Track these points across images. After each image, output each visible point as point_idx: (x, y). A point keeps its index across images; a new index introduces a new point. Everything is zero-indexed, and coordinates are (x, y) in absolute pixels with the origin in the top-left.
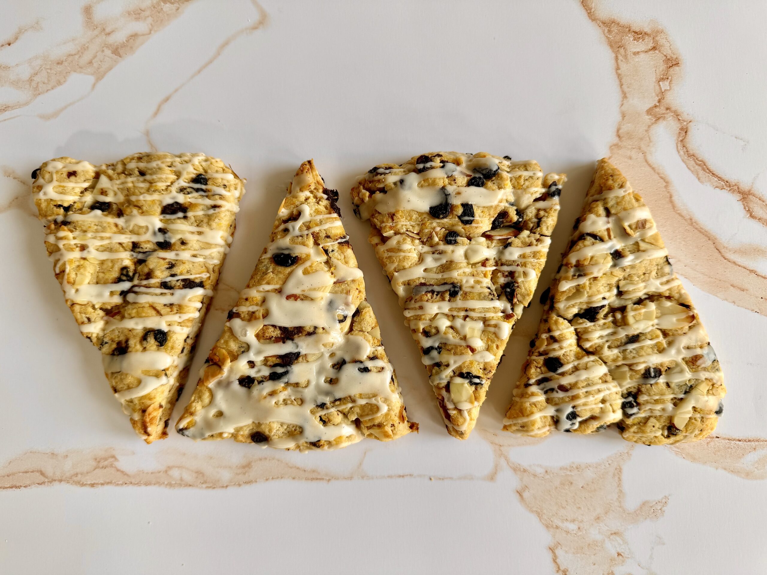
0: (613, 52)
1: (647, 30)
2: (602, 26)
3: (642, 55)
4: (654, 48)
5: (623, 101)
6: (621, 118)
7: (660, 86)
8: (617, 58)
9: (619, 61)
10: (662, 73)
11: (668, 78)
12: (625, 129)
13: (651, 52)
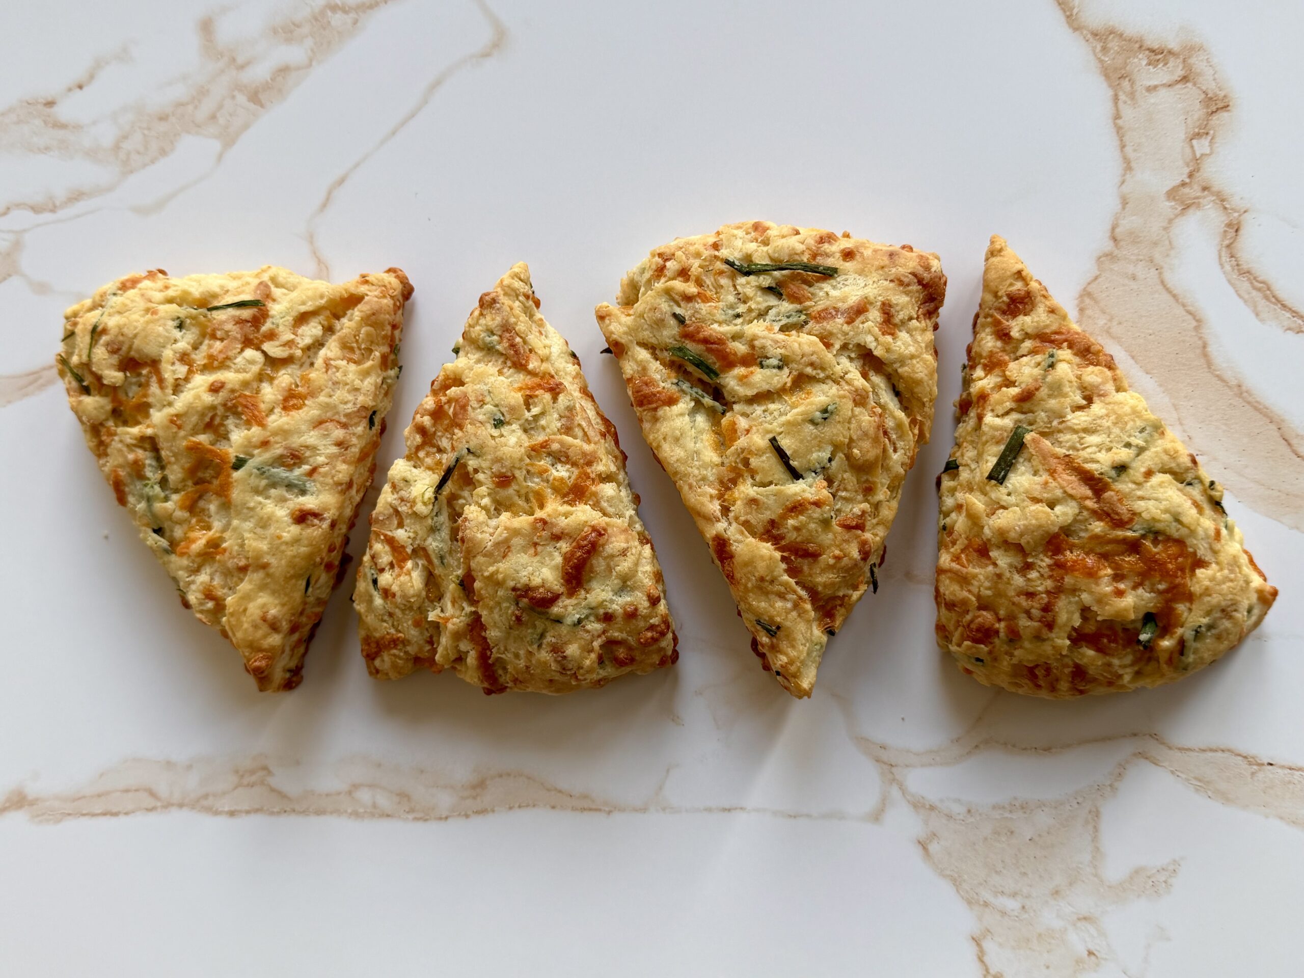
0: (1110, 86)
1: (1173, 45)
2: (1091, 40)
3: (1163, 93)
4: (1185, 79)
5: (1124, 175)
6: (1120, 206)
7: (1192, 147)
8: (1116, 98)
9: (1120, 104)
10: (1198, 123)
11: (1207, 134)
12: (1126, 225)
13: (1179, 86)
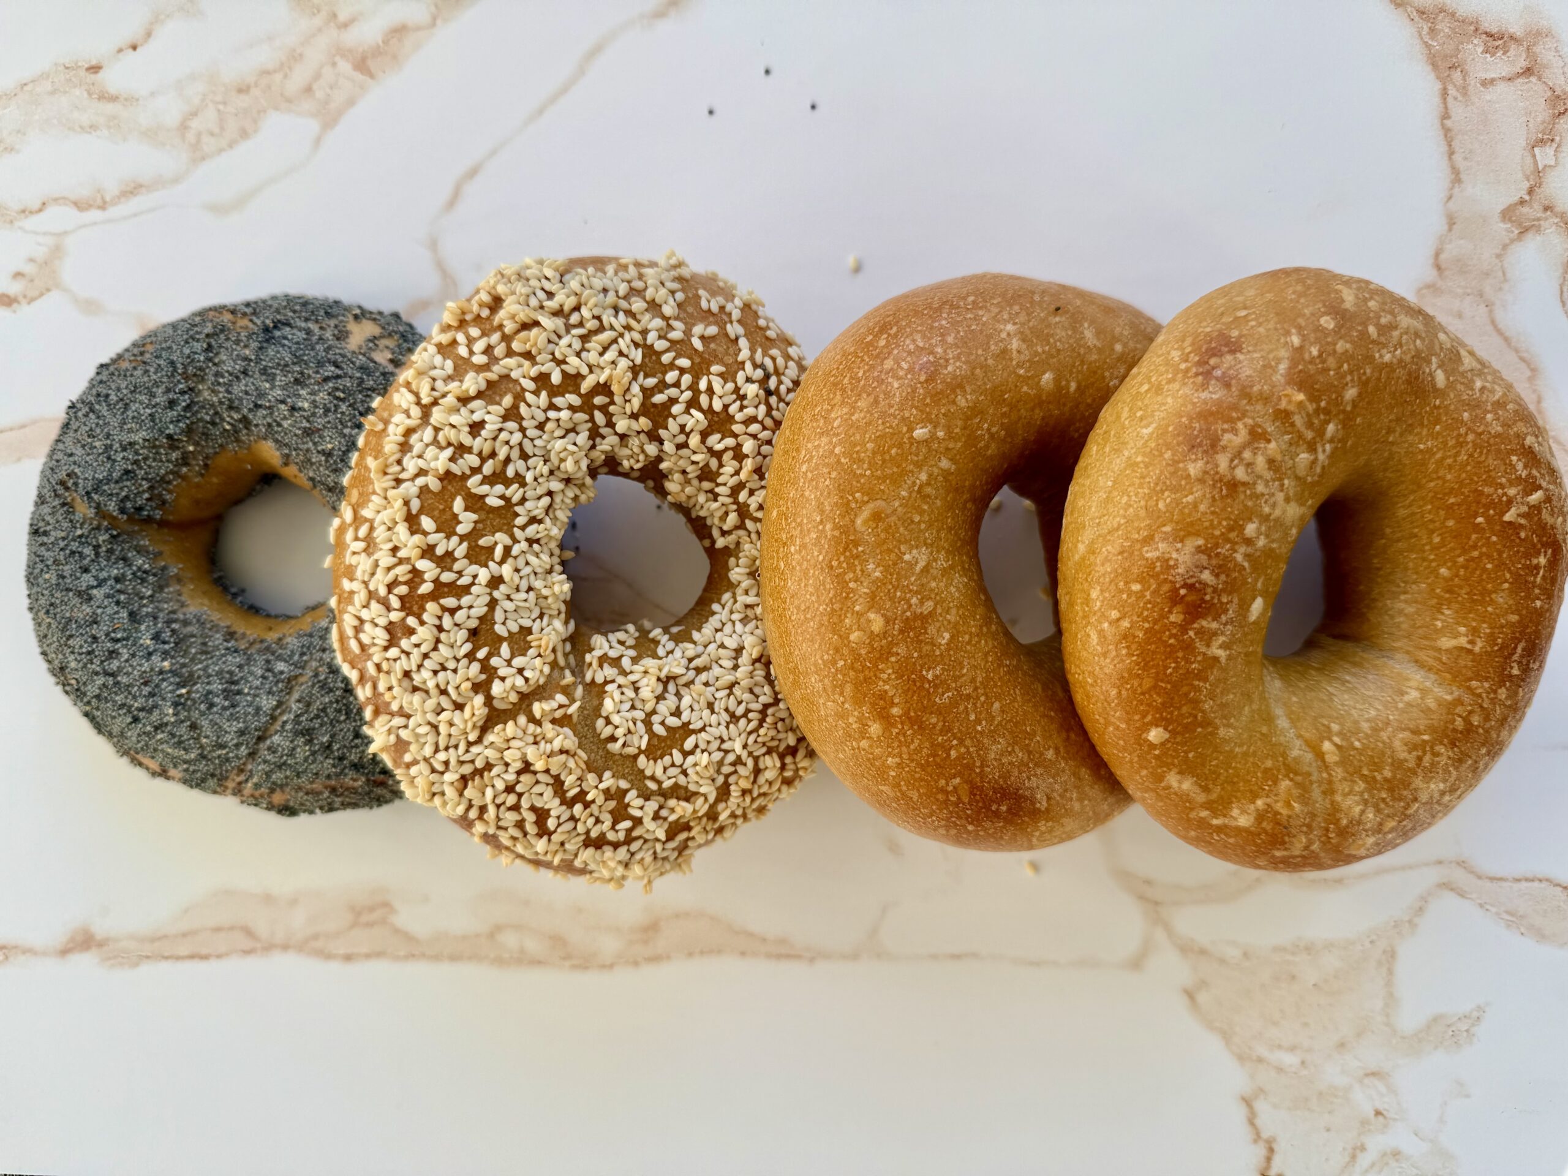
0: (1438, 78)
1: (1516, 29)
2: (1417, 19)
3: (1501, 87)
4: (1528, 71)
5: (1452, 189)
6: (1446, 227)
7: (1534, 156)
8: (1444, 93)
9: (1450, 100)
10: (1542, 127)
11: (1552, 140)
12: (1451, 251)
13: (1520, 80)
